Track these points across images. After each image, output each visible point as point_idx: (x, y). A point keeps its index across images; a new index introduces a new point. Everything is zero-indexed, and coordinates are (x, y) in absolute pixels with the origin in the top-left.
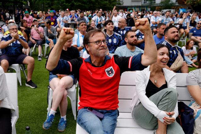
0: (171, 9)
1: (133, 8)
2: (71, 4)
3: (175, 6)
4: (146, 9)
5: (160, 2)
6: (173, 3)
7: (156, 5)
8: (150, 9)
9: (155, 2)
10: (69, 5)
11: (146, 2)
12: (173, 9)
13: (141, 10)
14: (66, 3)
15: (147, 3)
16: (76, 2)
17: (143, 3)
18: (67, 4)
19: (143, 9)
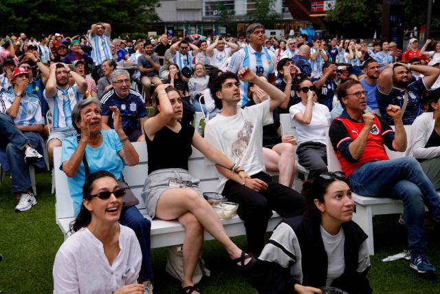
0: (276, 29)
1: (181, 28)
2: (30, 18)
3: (281, 22)
4: (214, 30)
5: (246, 13)
6: (277, 16)
7: (238, 20)
8: (225, 28)
9: (233, 13)
10: (26, 20)
11: (212, 12)
12: (279, 28)
13: (202, 32)
14: (18, 16)
15: (215, 14)
16: (44, 14)
17: (204, 14)
18: (20, 19)
19: (208, 28)
